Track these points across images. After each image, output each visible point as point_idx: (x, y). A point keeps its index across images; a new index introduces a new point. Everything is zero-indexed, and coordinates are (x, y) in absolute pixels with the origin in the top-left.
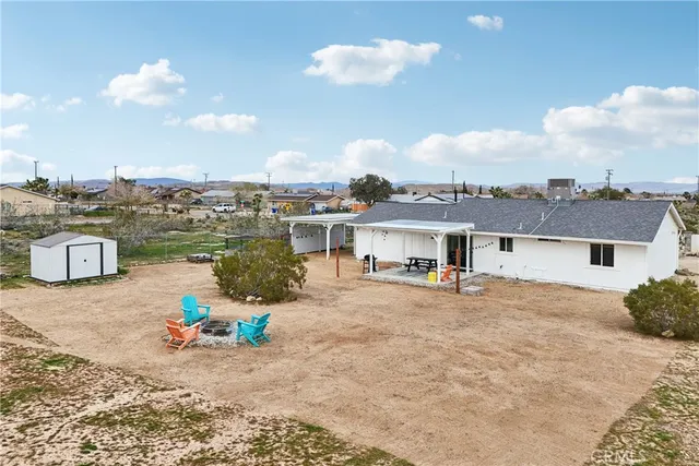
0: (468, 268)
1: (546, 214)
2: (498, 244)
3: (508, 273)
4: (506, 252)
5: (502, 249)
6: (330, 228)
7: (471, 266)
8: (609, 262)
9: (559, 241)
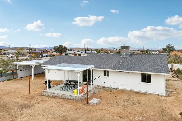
0: (91, 83)
1: (121, 60)
2: (103, 73)
3: (107, 85)
4: (106, 77)
5: (105, 75)
6: (33, 67)
7: (92, 82)
8: (149, 81)
9: (129, 72)
